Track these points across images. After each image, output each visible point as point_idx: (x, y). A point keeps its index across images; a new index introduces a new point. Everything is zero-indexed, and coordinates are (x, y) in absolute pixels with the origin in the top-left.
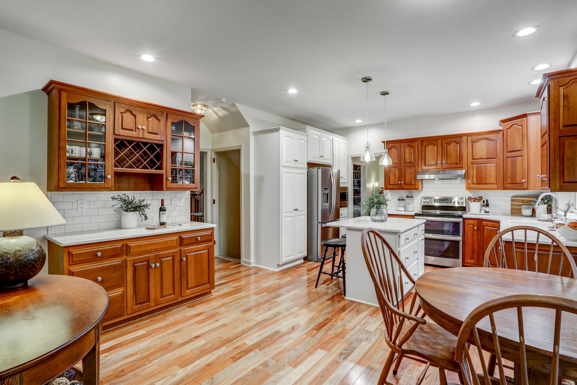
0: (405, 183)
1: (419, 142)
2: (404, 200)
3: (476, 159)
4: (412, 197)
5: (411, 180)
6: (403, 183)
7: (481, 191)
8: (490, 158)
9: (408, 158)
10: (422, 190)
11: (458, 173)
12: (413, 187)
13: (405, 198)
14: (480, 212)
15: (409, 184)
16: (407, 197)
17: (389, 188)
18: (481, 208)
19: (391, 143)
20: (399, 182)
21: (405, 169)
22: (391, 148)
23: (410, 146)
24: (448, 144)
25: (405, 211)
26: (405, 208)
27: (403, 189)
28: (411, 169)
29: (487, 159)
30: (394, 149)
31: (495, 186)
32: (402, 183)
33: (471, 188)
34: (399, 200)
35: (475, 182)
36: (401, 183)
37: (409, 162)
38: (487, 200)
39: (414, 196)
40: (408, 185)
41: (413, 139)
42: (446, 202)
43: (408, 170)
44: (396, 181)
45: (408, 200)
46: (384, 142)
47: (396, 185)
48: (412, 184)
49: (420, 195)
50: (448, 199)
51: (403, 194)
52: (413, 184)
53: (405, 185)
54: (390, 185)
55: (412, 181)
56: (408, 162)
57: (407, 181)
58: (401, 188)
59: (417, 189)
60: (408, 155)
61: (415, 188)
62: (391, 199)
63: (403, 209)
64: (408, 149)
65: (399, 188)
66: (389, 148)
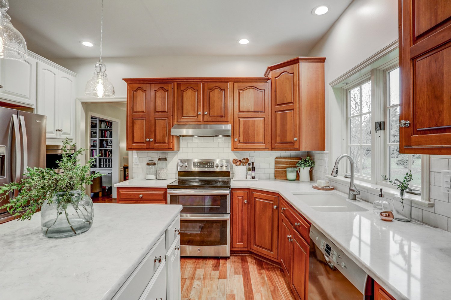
0: (155, 141)
1: (176, 84)
2: (154, 164)
3: (243, 111)
4: (166, 160)
5: (164, 136)
6: (153, 141)
7: (245, 151)
8: (258, 112)
9: (160, 105)
10: (178, 150)
11: (222, 127)
12: (166, 146)
13: (156, 161)
14: (246, 178)
15: (161, 142)
16: (159, 160)
17: (133, 147)
18: (247, 173)
19: (137, 82)
20: (148, 140)
21: (155, 120)
22: (136, 91)
23: (162, 88)
24: (211, 90)
25: (156, 179)
26: (156, 176)
27: (153, 149)
28: (163, 121)
29: (254, 112)
30: (141, 91)
31: (263, 146)
32: (151, 140)
33: (237, 148)
34: (148, 164)
35: (242, 141)
36: (149, 141)
37: (162, 112)
38: (253, 163)
39: (168, 159)
40: (160, 143)
41: (167, 79)
42: (208, 166)
43: (161, 123)
44: (143, 137)
45: (160, 164)
47: (143, 143)
48: (165, 143)
49: (176, 156)
50: (210, 162)
51: (154, 155)
52: (166, 141)
53: (156, 143)
54: (134, 143)
55: (165, 138)
56: (160, 110)
57: (159, 137)
58: (150, 148)
59: (171, 149)
60: (160, 102)
61: (169, 148)
62: (138, 163)
63: (154, 177)
64: (160, 94)
65: (148, 147)
66: (134, 90)
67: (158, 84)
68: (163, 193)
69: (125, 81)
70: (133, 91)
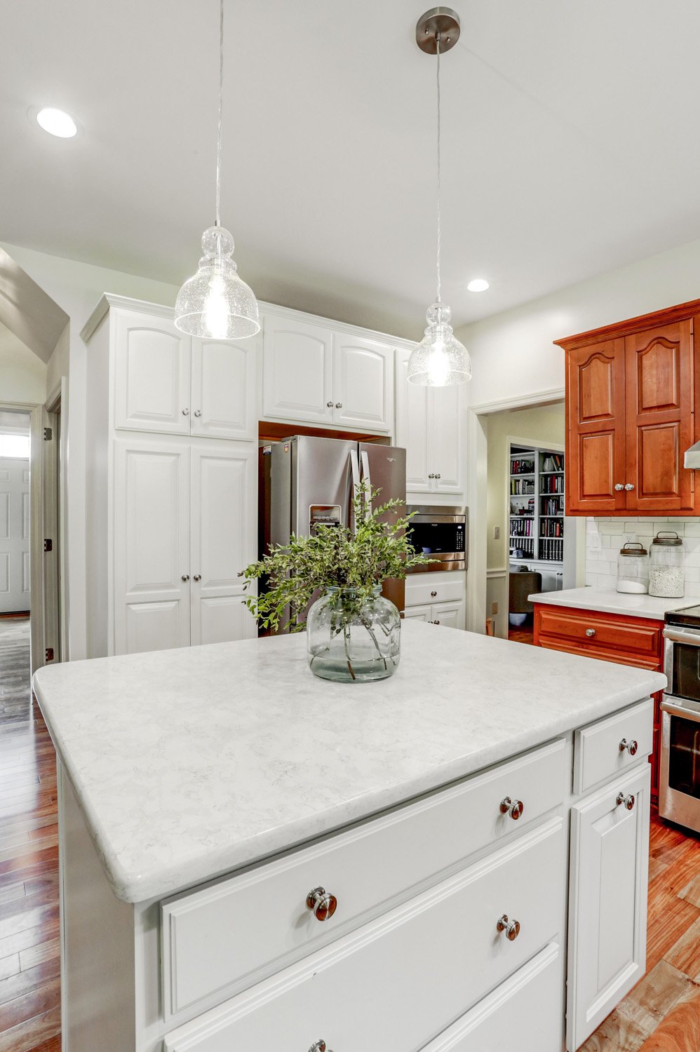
0: (641, 488)
2: (643, 552)
4: (678, 542)
5: (667, 474)
6: (633, 490)
9: (655, 387)
12: (675, 503)
13: (647, 544)
15: (658, 491)
16: (657, 541)
17: (581, 508)
19: (590, 342)
20: (619, 487)
21: (641, 433)
22: (587, 363)
23: (661, 341)
25: (647, 594)
26: (647, 585)
27: (635, 512)
28: (664, 432)
30: (599, 363)
32: (629, 487)
34: (624, 552)
36: (624, 490)
37: (659, 407)
39: (684, 540)
40: (655, 494)
41: (675, 309)
43: (657, 438)
44: (607, 481)
45: (660, 555)
46: (560, 343)
47: (608, 495)
48: (669, 493)
51: (643, 529)
52: (675, 489)
53: (643, 494)
54: (584, 496)
55: (671, 479)
56: (655, 404)
57: (651, 479)
58: (625, 509)
59: (689, 512)
60: (654, 380)
61: (682, 509)
62: (599, 549)
63: (638, 587)
64: (653, 357)
65: (619, 507)
66: (582, 363)
67: (647, 332)
68: (652, 633)
69: (559, 347)
70: (580, 366)
